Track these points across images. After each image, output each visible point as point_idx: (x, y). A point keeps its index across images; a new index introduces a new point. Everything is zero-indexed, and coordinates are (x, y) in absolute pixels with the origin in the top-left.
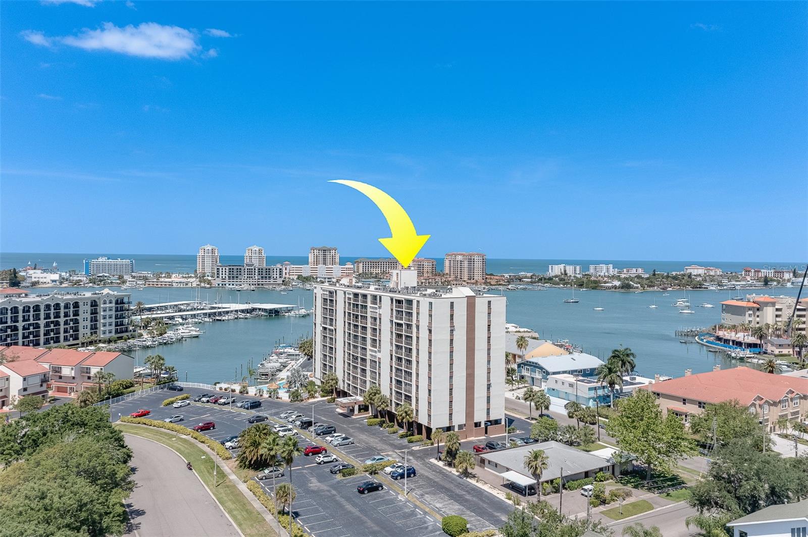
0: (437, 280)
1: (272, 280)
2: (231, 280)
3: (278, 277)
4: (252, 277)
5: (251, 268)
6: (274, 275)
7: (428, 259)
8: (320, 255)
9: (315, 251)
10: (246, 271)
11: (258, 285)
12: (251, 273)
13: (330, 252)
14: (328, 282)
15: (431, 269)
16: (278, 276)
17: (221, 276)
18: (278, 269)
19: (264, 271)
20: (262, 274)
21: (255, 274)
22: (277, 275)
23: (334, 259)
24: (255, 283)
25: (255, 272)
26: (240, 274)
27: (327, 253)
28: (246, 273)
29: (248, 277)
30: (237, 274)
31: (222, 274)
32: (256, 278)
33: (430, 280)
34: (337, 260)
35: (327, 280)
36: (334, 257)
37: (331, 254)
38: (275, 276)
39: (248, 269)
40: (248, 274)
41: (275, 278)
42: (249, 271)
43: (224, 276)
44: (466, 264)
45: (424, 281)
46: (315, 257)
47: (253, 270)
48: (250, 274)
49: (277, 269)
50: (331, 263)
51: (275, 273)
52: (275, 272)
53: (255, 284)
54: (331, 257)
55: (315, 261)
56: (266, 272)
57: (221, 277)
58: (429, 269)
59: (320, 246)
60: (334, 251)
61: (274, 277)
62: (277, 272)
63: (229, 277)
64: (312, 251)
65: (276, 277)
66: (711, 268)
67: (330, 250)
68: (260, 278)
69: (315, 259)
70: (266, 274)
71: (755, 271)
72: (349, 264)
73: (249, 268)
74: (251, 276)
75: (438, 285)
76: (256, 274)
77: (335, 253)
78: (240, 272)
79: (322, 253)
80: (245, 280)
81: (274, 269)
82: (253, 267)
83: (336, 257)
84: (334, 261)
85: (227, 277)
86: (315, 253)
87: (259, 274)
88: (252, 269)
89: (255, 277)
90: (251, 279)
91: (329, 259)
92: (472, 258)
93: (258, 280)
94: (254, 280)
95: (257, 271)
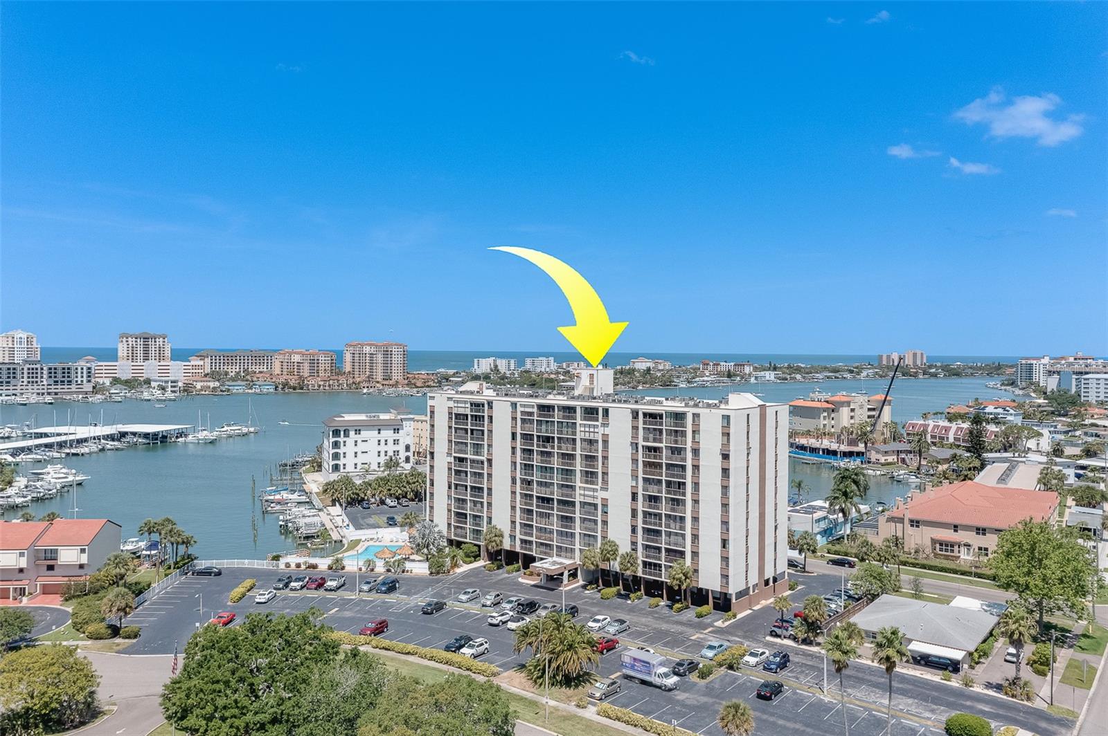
0: (341, 382)
1: (74, 387)
3: (85, 382)
4: (37, 382)
5: (34, 366)
6: (77, 377)
7: (325, 352)
8: (139, 346)
9: (130, 339)
10: (26, 371)
11: (49, 394)
12: (35, 375)
13: (155, 342)
15: (329, 365)
16: (85, 379)
18: (85, 368)
19: (60, 372)
20: (55, 377)
21: (42, 377)
22: (82, 377)
23: (162, 352)
24: (43, 391)
25: (42, 373)
26: (14, 377)
27: (150, 343)
28: (26, 375)
29: (29, 382)
30: (9, 377)
32: (45, 383)
33: (331, 382)
34: (168, 353)
35: (170, 384)
36: (162, 349)
37: (158, 343)
38: (79, 379)
39: (29, 369)
40: (29, 377)
41: (79, 382)
42: (31, 371)
44: (380, 358)
45: (322, 383)
46: (130, 349)
47: (39, 371)
48: (33, 377)
49: (82, 369)
50: (157, 358)
51: (79, 375)
52: (79, 373)
53: (43, 394)
54: (157, 349)
55: (130, 355)
56: (64, 373)
58: (327, 365)
59: (137, 333)
60: (161, 339)
61: (77, 381)
62: (82, 373)
64: (125, 339)
65: (82, 381)
66: (660, 361)
67: (155, 339)
68: (52, 383)
69: (130, 352)
70: (64, 377)
71: (714, 365)
72: (194, 360)
73: (31, 366)
74: (35, 380)
75: (342, 389)
76: (45, 376)
77: (164, 342)
78: (14, 373)
79: (142, 343)
80: (24, 387)
81: (77, 369)
82: (38, 366)
83: (166, 349)
84: (162, 355)
86: (130, 343)
87: (50, 377)
88: (37, 369)
89: (42, 382)
90: (35, 385)
91: (153, 352)
92: (390, 350)
93: (49, 387)
94: (41, 387)
95: (45, 372)
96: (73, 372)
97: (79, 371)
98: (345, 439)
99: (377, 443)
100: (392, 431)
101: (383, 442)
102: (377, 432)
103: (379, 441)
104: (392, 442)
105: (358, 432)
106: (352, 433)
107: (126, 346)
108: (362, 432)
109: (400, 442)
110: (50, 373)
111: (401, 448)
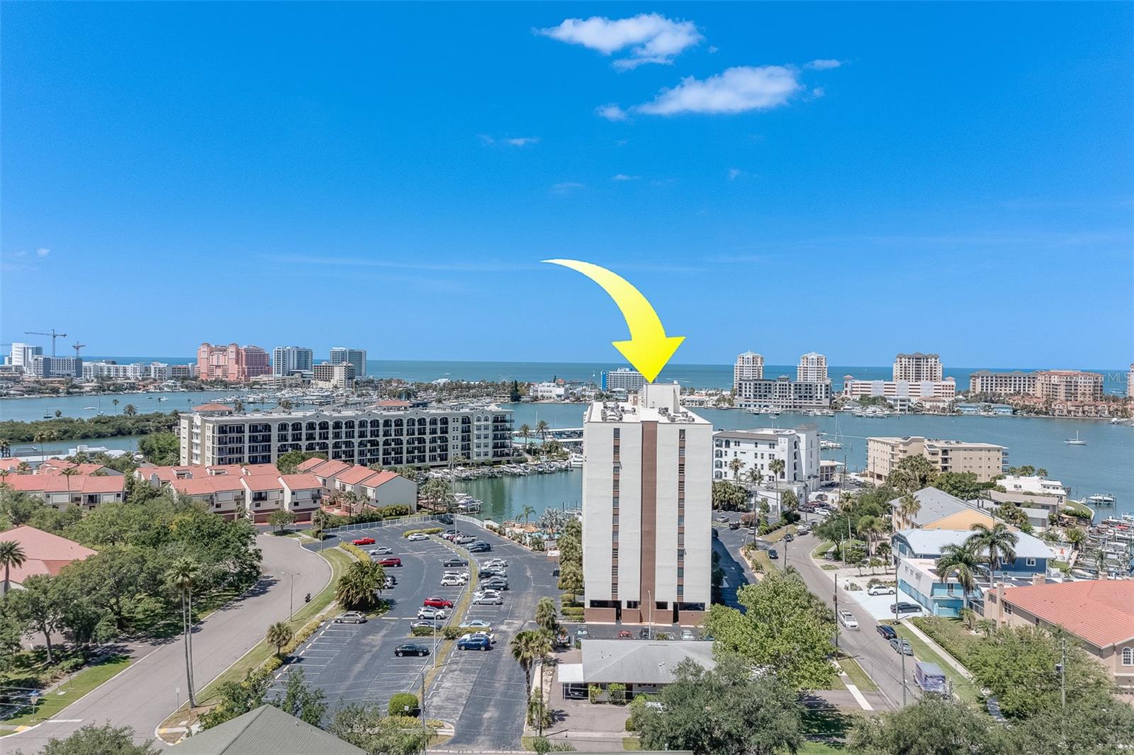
1: (814, 402)
2: (758, 400)
3: (823, 397)
4: (786, 396)
5: (784, 383)
6: (817, 393)
7: (1086, 373)
8: (911, 366)
9: (903, 359)
10: (778, 387)
11: (795, 407)
12: (784, 390)
13: (927, 362)
14: (901, 405)
16: (823, 395)
17: (744, 393)
18: (823, 385)
19: (803, 388)
20: (800, 393)
21: (790, 393)
22: (821, 393)
23: (933, 372)
24: (790, 404)
25: (790, 389)
26: (770, 392)
27: (922, 363)
28: (778, 390)
29: (780, 396)
30: (766, 392)
31: (746, 391)
32: (792, 397)
34: (939, 373)
35: (899, 403)
36: (933, 369)
37: (929, 364)
38: (819, 395)
39: (780, 385)
40: (780, 392)
42: (781, 387)
43: (748, 393)
46: (903, 369)
47: (788, 387)
48: (783, 392)
49: (821, 386)
50: (929, 378)
51: (819, 391)
52: (819, 389)
53: (790, 407)
54: (929, 369)
55: (903, 374)
56: (806, 389)
57: (744, 396)
59: (911, 353)
60: (933, 360)
62: (821, 389)
63: (754, 395)
64: (898, 360)
65: (821, 397)
67: (927, 359)
68: (797, 397)
69: (903, 372)
70: (806, 392)
72: (950, 380)
73: (782, 383)
74: (784, 394)
76: (792, 392)
77: (936, 362)
78: (770, 388)
79: (914, 363)
80: (776, 400)
81: (817, 386)
82: (787, 383)
83: (938, 369)
84: (934, 375)
85: (752, 396)
86: (903, 363)
87: (796, 393)
88: (786, 385)
89: (790, 396)
90: (785, 398)
91: (925, 372)
93: (795, 401)
94: (788, 401)
95: (792, 388)
96: (814, 389)
97: (819, 387)
99: (754, 456)
100: (768, 446)
104: (768, 457)
106: (732, 444)
107: (899, 366)
108: (741, 444)
110: (796, 389)
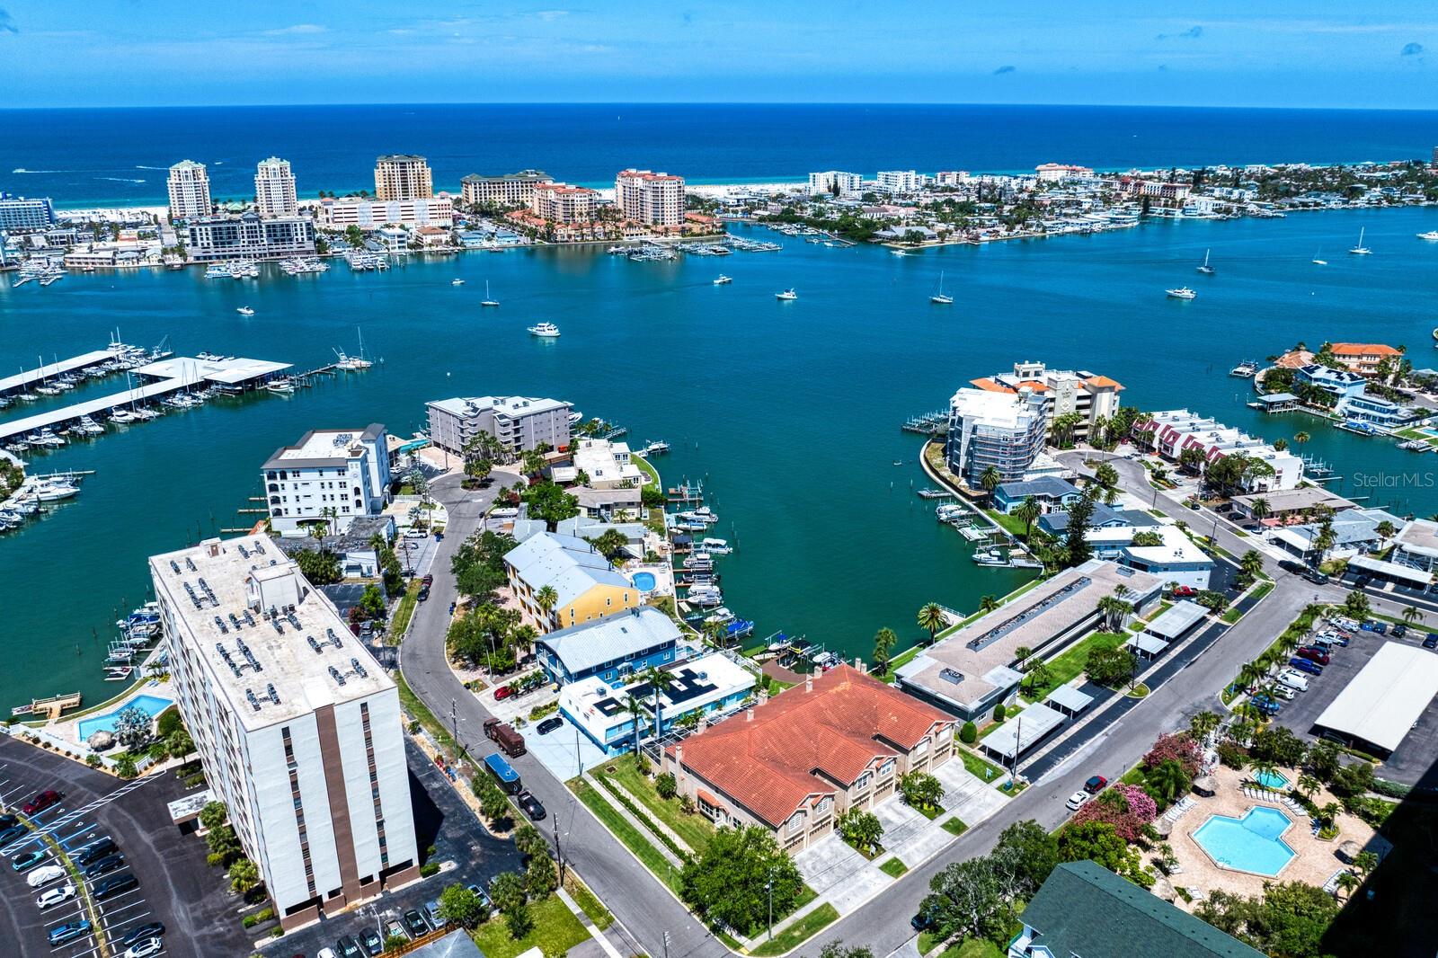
0: (596, 230)
1: (295, 246)
2: (220, 249)
6: (297, 234)
8: (395, 174)
9: (385, 165)
10: (245, 230)
11: (272, 254)
12: (254, 234)
13: (413, 167)
14: (399, 242)
15: (587, 206)
16: (305, 237)
17: (199, 242)
19: (278, 229)
21: (262, 236)
23: (422, 180)
24: (264, 251)
25: (261, 232)
26: (235, 237)
27: (408, 168)
28: (245, 235)
29: (249, 242)
30: (230, 238)
31: (202, 239)
32: (266, 242)
33: (584, 231)
34: (428, 181)
36: (421, 176)
37: (416, 169)
38: (300, 237)
39: (247, 228)
40: (249, 237)
41: (300, 240)
42: (249, 230)
43: (205, 242)
44: (649, 196)
46: (387, 178)
47: (258, 229)
48: (253, 237)
49: (301, 225)
50: (418, 189)
51: (299, 232)
53: (265, 255)
56: (283, 230)
57: (200, 245)
58: (583, 207)
60: (420, 164)
61: (297, 239)
62: (302, 230)
63: (215, 244)
65: (302, 239)
66: (1079, 168)
67: (413, 163)
68: (273, 242)
69: (387, 181)
70: (283, 235)
71: (1136, 185)
73: (249, 225)
74: (255, 239)
75: (598, 239)
76: (265, 235)
78: (234, 232)
79: (399, 170)
80: (246, 248)
81: (296, 225)
83: (426, 176)
84: (422, 183)
86: (386, 170)
87: (270, 236)
88: (255, 227)
89: (263, 241)
90: (256, 245)
91: (412, 182)
92: (660, 186)
93: (270, 247)
94: (262, 247)
95: (264, 230)
96: (293, 229)
97: (298, 227)
98: (284, 482)
99: (320, 485)
100: (336, 473)
101: (327, 485)
102: (318, 474)
103: (322, 484)
104: (338, 485)
105: (296, 473)
106: (289, 475)
107: (382, 174)
108: (301, 474)
109: (348, 484)
110: (269, 231)
111: (350, 491)
